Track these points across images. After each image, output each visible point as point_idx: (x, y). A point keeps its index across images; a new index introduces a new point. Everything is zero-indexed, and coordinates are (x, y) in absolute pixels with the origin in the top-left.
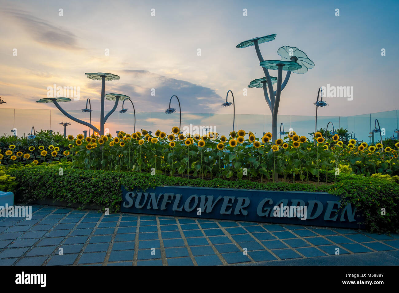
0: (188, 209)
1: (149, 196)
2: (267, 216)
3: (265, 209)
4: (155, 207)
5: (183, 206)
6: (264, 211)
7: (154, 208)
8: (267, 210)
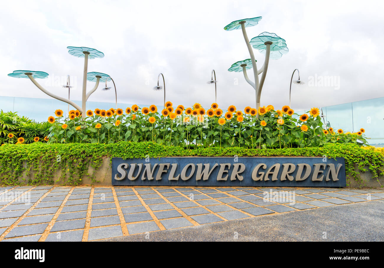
0: (184, 178)
1: (144, 167)
2: (262, 180)
3: (260, 173)
4: (150, 177)
5: (179, 175)
6: (259, 175)
7: (149, 179)
8: (261, 174)
